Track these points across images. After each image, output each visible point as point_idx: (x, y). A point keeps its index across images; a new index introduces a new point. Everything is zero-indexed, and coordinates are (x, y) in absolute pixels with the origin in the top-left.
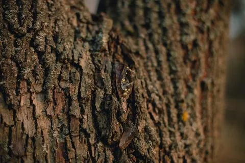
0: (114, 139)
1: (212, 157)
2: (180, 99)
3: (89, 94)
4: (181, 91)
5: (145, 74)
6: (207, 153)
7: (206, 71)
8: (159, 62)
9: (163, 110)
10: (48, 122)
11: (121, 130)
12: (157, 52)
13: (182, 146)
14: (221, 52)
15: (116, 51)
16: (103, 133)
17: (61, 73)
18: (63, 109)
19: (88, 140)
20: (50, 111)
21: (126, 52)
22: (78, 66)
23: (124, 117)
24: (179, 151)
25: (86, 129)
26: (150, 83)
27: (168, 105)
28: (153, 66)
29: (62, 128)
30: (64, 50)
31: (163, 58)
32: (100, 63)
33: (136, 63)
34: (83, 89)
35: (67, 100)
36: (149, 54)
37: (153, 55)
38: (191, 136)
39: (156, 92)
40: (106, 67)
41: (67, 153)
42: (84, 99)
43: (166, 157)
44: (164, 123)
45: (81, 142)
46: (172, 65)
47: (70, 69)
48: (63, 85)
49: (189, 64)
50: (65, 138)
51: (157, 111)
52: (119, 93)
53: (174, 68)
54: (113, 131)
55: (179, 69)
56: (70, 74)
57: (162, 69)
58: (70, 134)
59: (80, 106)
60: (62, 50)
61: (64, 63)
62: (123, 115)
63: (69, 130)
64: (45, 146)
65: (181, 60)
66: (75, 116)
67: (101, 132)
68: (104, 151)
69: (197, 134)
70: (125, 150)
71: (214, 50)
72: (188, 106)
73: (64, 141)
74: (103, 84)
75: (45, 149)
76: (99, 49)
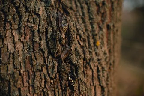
0: (58, 54)
1: (113, 67)
2: (95, 34)
3: (44, 30)
4: (96, 29)
5: (75, 20)
6: (111, 64)
7: (110, 19)
8: (83, 13)
9: (85, 39)
10: (22, 45)
11: (62, 49)
12: (82, 8)
13: (96, 60)
14: (119, 9)
15: (59, 7)
16: (52, 51)
17: (29, 18)
18: (30, 38)
19: (44, 55)
20: (22, 39)
21: (65, 7)
22: (38, 15)
23: (63, 42)
24: (95, 62)
25: (42, 49)
26: (78, 24)
27: (88, 37)
28: (80, 15)
29: (29, 48)
30: (30, 6)
31: (85, 11)
32: (50, 13)
33: (70, 13)
34: (41, 27)
35: (32, 33)
36: (78, 9)
37: (80, 9)
38: (102, 54)
39: (82, 29)
40: (53, 15)
41: (32, 62)
42: (41, 32)
43: (87, 65)
44: (86, 47)
45: (40, 56)
46: (90, 15)
47: (33, 16)
48: (30, 25)
49: (100, 15)
50: (31, 54)
51: (82, 40)
52: (61, 29)
53: (91, 17)
54: (58, 50)
55: (95, 17)
56: (34, 19)
57: (85, 17)
58: (33, 51)
59: (39, 36)
60: (29, 6)
61: (30, 13)
62: (63, 41)
63: (33, 49)
64: (20, 58)
65: (95, 12)
66: (37, 42)
67: (51, 51)
68: (53, 61)
69: (105, 54)
70: (64, 60)
71: (114, 7)
72: (100, 38)
73: (30, 56)
74: (52, 24)
75: (20, 60)
76: (49, 5)
